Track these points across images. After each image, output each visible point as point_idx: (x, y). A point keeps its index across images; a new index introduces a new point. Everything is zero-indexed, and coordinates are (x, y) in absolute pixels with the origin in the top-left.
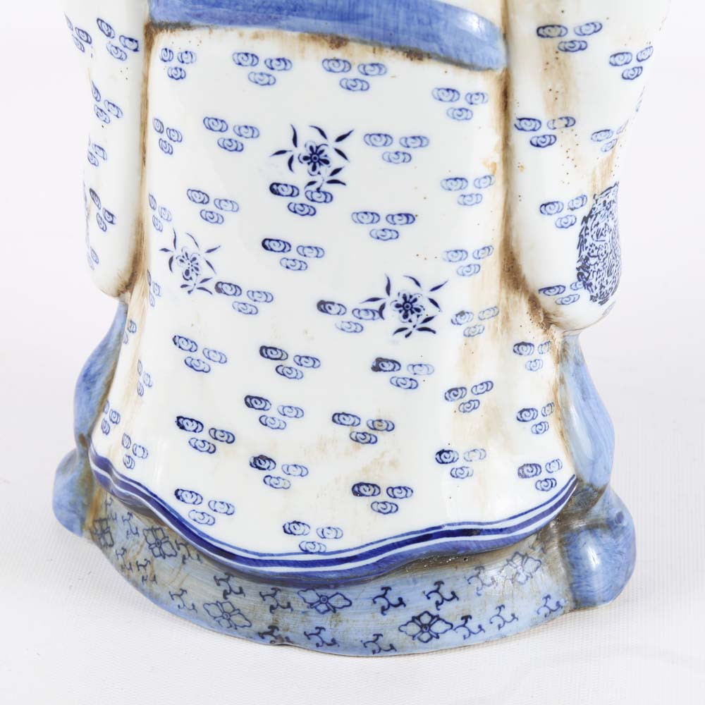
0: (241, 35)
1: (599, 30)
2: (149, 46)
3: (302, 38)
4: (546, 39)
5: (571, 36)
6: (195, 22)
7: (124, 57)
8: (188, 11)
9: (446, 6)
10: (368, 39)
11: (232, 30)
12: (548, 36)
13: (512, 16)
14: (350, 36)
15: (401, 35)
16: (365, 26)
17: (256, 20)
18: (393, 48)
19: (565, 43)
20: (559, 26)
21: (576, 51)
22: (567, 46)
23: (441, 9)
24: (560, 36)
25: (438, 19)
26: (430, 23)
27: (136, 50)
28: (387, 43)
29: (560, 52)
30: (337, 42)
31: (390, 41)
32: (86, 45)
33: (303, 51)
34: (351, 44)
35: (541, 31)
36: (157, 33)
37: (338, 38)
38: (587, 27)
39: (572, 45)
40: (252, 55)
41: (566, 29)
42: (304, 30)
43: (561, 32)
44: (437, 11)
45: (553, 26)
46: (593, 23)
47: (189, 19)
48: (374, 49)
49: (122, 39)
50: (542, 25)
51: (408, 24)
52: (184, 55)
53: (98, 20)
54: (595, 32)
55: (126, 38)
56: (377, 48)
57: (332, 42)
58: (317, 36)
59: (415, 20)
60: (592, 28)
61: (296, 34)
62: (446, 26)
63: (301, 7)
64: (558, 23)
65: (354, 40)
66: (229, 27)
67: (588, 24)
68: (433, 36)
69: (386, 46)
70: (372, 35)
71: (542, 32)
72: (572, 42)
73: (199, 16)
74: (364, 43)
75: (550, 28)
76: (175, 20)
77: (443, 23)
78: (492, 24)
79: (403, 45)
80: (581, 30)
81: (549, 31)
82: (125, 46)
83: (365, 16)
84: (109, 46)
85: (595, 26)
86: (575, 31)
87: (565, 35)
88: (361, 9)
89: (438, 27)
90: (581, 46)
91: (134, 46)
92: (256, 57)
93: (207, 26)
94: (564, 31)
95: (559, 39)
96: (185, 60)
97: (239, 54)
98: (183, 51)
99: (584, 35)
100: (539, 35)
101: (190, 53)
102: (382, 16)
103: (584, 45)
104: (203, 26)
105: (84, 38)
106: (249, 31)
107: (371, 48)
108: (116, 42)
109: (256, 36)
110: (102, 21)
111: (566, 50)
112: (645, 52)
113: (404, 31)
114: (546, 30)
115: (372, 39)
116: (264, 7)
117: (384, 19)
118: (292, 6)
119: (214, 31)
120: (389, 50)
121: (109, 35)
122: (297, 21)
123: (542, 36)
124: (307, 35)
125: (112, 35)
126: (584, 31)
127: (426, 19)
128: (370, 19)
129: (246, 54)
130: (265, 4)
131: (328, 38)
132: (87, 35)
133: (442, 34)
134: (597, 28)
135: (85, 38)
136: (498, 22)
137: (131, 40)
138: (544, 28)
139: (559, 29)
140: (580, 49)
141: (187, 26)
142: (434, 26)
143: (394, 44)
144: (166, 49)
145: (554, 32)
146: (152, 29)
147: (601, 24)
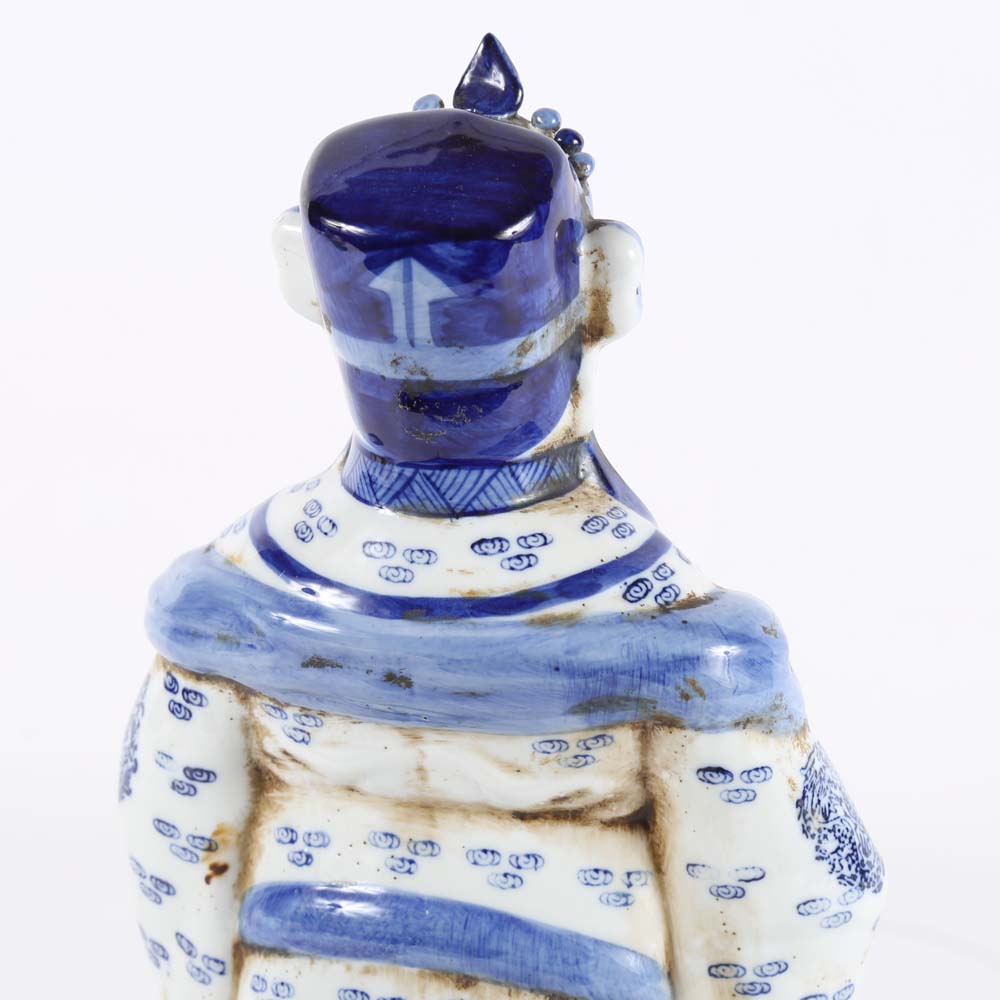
0: (349, 968)
1: (784, 971)
2: (238, 968)
3: (421, 975)
4: (720, 980)
5: (750, 977)
6: (293, 949)
7: (207, 980)
8: (285, 936)
9: (597, 942)
10: (502, 980)
11: (338, 962)
12: (722, 976)
13: (677, 952)
14: (480, 975)
15: (541, 974)
16: (499, 964)
17: (367, 953)
18: (532, 991)
19: (744, 984)
20: (735, 966)
21: (757, 994)
22: (746, 988)
23: (591, 947)
24: (736, 976)
25: (587, 958)
26: (577, 963)
27: (222, 973)
28: (525, 985)
29: (737, 995)
30: (464, 981)
31: (529, 983)
32: (162, 961)
33: (423, 990)
34: (481, 984)
35: (713, 971)
36: (247, 955)
37: (466, 976)
38: (770, 968)
39: (751, 987)
40: (362, 993)
41: (744, 969)
42: (423, 965)
43: (738, 972)
44: (585, 948)
45: (727, 965)
46: (776, 963)
47: (286, 945)
48: (510, 991)
49: (206, 960)
50: (715, 963)
51: (551, 964)
52: (280, 988)
53: (177, 934)
54: (779, 972)
55: (210, 959)
56: (513, 990)
57: (458, 981)
58: (440, 974)
59: (559, 959)
60: (776, 968)
61: (415, 970)
62: (596, 966)
63: (421, 940)
64: (733, 962)
65: (485, 980)
66: (334, 959)
67: (770, 964)
68: (581, 978)
69: (525, 989)
70: (506, 975)
71: (715, 971)
72: (752, 984)
73: (298, 943)
74: (498, 983)
75: (725, 968)
76: (270, 944)
77: (592, 963)
78: (653, 962)
79: (544, 987)
80: (762, 970)
81: (724, 970)
82: (209, 968)
83: (498, 953)
84: (190, 966)
85: (780, 966)
86: (754, 970)
87: (743, 975)
88: (493, 945)
89: (587, 967)
90: (763, 989)
91: (219, 968)
92: (367, 995)
93: (308, 956)
94: (741, 972)
95: (736, 981)
96: (281, 994)
97: (346, 991)
98: (279, 981)
99: (766, 976)
100: (711, 975)
101: (288, 985)
102: (519, 954)
103: (766, 988)
104: (303, 955)
105: (159, 953)
106: (358, 965)
107: (506, 990)
108: (198, 962)
109: (367, 971)
110: (182, 936)
111: (745, 993)
112: (844, 992)
113: (545, 971)
114: (720, 969)
115: (507, 979)
116: (377, 939)
117: (521, 957)
118: (410, 939)
119: (316, 961)
120: (528, 993)
121: (190, 953)
122: (416, 954)
123: (715, 976)
124: (427, 971)
125: (194, 953)
126: (766, 972)
127: (572, 960)
128: (504, 957)
129: (355, 992)
130: (378, 936)
131: (454, 977)
132: (164, 950)
133: (591, 976)
134: (782, 968)
135: (161, 952)
136: (660, 958)
137: (217, 961)
138: (717, 966)
139: (735, 969)
140: (762, 992)
141: (284, 953)
142: (583, 966)
143: (534, 986)
144: (258, 977)
145: (729, 972)
146: (242, 949)
147: (786, 964)
